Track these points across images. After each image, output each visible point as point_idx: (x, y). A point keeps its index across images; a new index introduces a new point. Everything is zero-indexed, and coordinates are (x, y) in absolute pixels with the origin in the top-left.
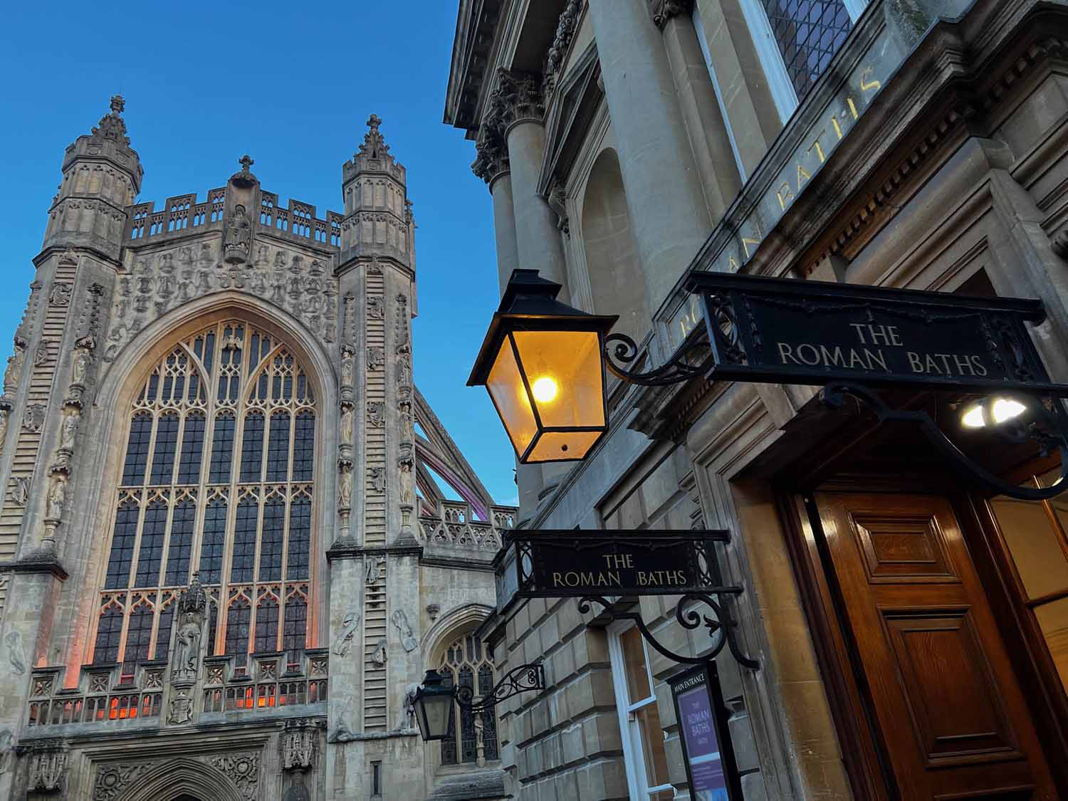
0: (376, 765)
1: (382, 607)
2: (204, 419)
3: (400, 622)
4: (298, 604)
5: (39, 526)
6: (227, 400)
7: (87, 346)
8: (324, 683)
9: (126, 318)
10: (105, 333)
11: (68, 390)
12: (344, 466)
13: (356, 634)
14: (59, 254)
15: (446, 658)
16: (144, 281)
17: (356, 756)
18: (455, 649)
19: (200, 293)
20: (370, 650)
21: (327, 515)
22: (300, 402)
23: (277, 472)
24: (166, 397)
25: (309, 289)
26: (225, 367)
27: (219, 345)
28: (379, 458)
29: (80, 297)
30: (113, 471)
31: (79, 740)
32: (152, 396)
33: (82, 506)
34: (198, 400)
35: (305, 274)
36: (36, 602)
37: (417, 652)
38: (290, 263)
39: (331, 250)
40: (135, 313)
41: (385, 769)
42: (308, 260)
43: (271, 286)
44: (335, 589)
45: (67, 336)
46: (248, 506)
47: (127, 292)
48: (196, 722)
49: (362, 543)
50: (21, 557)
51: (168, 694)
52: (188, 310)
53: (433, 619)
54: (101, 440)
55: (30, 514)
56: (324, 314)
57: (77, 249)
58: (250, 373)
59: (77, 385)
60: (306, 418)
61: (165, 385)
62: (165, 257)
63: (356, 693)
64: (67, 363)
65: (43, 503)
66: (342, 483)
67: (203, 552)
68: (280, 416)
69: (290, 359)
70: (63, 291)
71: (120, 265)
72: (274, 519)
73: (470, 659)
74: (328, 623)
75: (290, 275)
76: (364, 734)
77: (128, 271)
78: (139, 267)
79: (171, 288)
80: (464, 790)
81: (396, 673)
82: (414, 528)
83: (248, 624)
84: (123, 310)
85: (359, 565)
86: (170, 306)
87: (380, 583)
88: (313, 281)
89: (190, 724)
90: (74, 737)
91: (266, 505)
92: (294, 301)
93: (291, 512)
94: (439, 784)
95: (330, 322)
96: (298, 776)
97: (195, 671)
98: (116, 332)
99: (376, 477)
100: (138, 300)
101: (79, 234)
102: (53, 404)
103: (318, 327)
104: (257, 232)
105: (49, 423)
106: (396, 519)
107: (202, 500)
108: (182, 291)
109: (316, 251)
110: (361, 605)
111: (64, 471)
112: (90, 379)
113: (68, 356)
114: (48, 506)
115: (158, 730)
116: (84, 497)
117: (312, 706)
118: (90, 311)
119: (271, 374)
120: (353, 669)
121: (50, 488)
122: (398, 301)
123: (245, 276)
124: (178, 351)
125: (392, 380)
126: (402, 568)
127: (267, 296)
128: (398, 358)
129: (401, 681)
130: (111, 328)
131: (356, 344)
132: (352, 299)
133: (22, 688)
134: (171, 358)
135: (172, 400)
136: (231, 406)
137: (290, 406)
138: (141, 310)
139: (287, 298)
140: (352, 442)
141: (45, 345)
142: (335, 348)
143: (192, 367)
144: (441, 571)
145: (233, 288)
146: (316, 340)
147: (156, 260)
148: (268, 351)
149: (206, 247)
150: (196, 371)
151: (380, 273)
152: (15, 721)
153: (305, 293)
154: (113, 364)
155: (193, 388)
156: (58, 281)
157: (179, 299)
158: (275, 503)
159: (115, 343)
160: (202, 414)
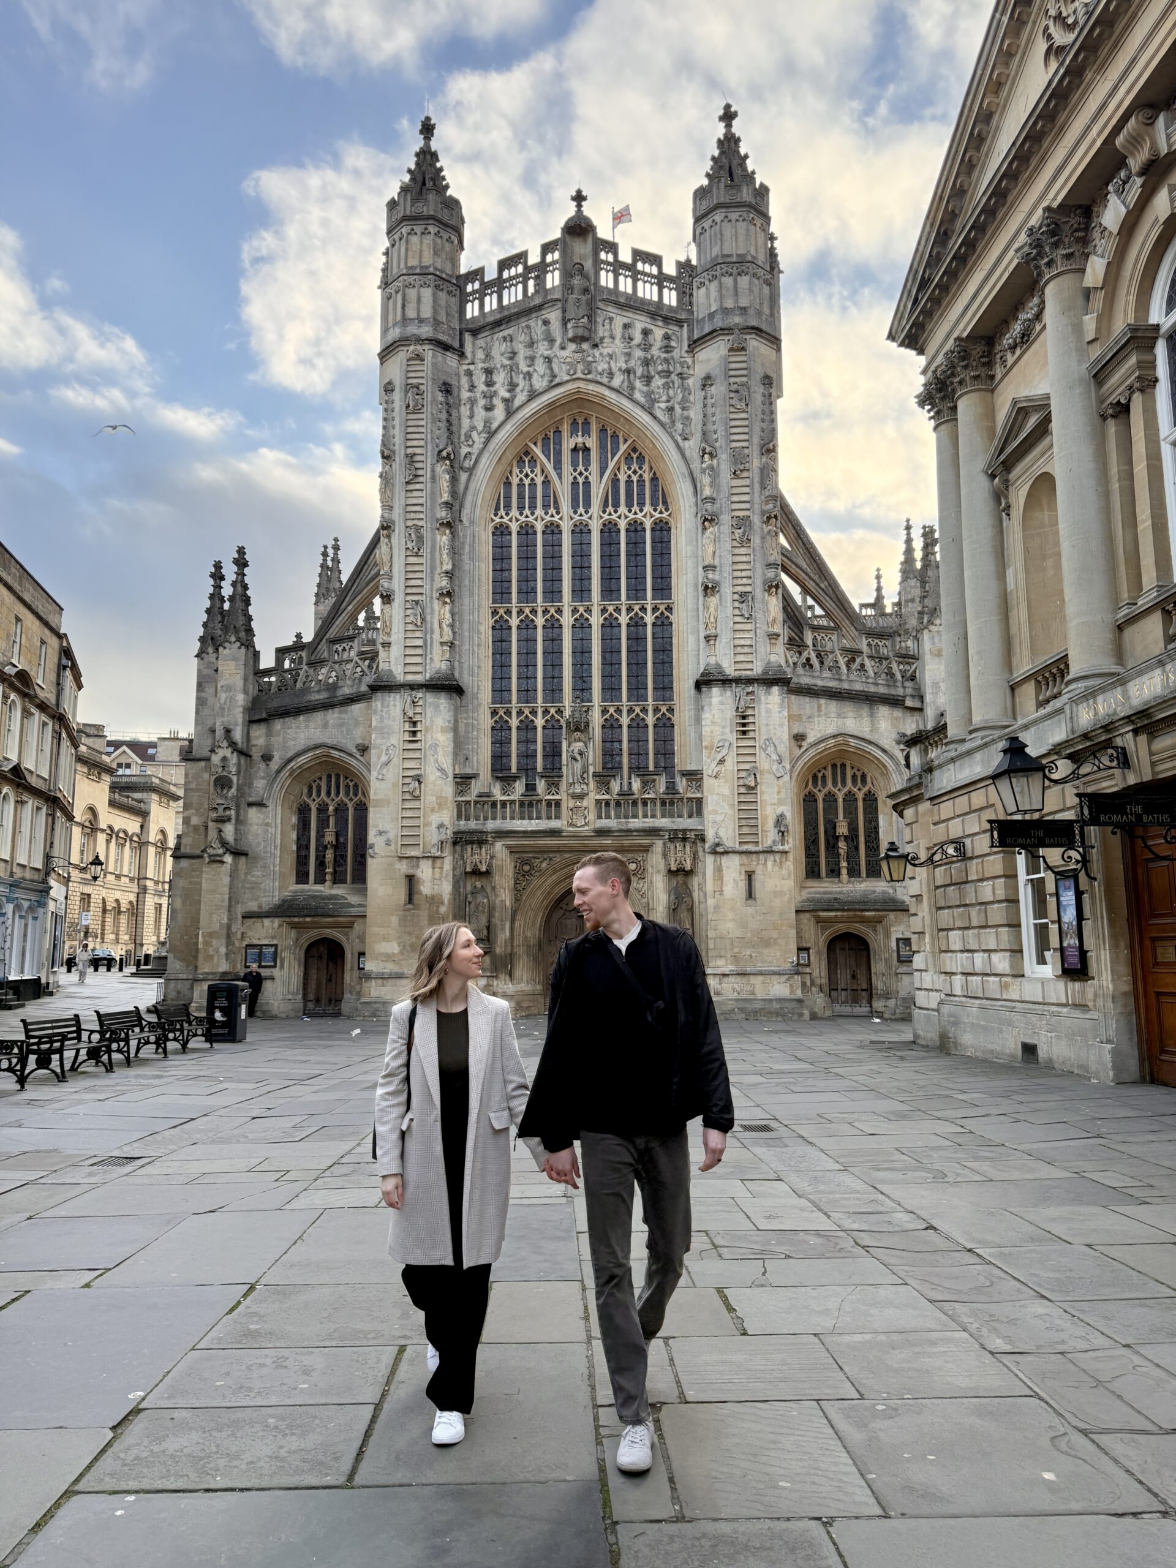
0: (750, 875)
1: (751, 735)
2: (560, 533)
3: (770, 750)
4: (665, 725)
5: (437, 648)
6: (581, 510)
7: (448, 457)
8: (699, 802)
9: (476, 418)
10: (459, 438)
11: (438, 508)
12: (709, 589)
13: (728, 761)
14: (405, 349)
15: (810, 783)
16: (489, 372)
17: (733, 867)
18: (820, 775)
19: (545, 383)
20: (743, 774)
21: (692, 639)
22: (655, 510)
23: (636, 591)
24: (521, 508)
25: (662, 371)
26: (575, 470)
27: (568, 443)
28: (745, 581)
29: (434, 400)
30: (484, 588)
31: (501, 834)
32: (508, 507)
33: (466, 626)
34: (552, 511)
35: (654, 352)
36: (448, 718)
37: (787, 778)
38: (638, 338)
39: (683, 316)
40: (483, 413)
41: (758, 878)
42: (658, 333)
43: (620, 369)
44: (706, 716)
45: (429, 447)
46: (611, 626)
47: (472, 388)
48: (592, 827)
49: (730, 670)
50: (428, 676)
51: (567, 803)
52: (535, 406)
53: (800, 747)
54: (472, 559)
55: (428, 636)
56: (679, 403)
57: (420, 341)
58: (601, 477)
59: (446, 503)
60: (662, 530)
61: (519, 494)
62: (505, 339)
63: (730, 812)
64: (434, 478)
65: (436, 626)
66: (706, 607)
67: (574, 672)
68: (635, 528)
69: (641, 459)
70: (418, 394)
71: (462, 355)
72: (636, 640)
73: (835, 784)
74: (700, 747)
75: (638, 353)
76: (738, 848)
77: (469, 361)
78: (480, 355)
79: (515, 380)
80: (829, 901)
81: (765, 797)
82: (778, 656)
83: (620, 741)
84: (472, 410)
85: (729, 693)
87: (749, 712)
88: (666, 361)
89: (586, 828)
90: (495, 832)
91: (628, 625)
92: (645, 389)
93: (653, 634)
94: (805, 894)
95: (685, 413)
96: (680, 878)
97: (587, 784)
99: (742, 602)
100: (485, 396)
101: (421, 321)
102: (429, 524)
103: (673, 422)
104: (599, 298)
105: (429, 543)
106: (763, 647)
107: (567, 620)
108: (527, 382)
109: (666, 320)
110: (731, 732)
111: (449, 594)
112: (454, 493)
113: (433, 471)
114: (441, 627)
115: (562, 831)
116: (466, 618)
117: (690, 820)
118: (444, 416)
120: (726, 791)
121: (440, 612)
122: (764, 384)
123: (590, 359)
124: (527, 454)
125: (757, 487)
126: (770, 698)
127: (617, 382)
128: (764, 459)
129: (772, 804)
130: (463, 431)
131: (717, 445)
132: (712, 385)
133: (448, 789)
134: (521, 461)
135: (527, 511)
136: (585, 517)
137: (645, 516)
138: (489, 408)
139: (638, 384)
140: (717, 563)
141: (411, 458)
142: (692, 446)
143: (543, 471)
144: (807, 699)
145: (579, 375)
146: (672, 437)
147: (497, 343)
148: (618, 449)
149: (546, 323)
150: (546, 477)
151: (743, 349)
152: (446, 816)
153: (657, 377)
154: (471, 474)
155: (545, 496)
156: (410, 381)
157: (525, 393)
158: (636, 623)
159: (469, 450)
160: (558, 526)
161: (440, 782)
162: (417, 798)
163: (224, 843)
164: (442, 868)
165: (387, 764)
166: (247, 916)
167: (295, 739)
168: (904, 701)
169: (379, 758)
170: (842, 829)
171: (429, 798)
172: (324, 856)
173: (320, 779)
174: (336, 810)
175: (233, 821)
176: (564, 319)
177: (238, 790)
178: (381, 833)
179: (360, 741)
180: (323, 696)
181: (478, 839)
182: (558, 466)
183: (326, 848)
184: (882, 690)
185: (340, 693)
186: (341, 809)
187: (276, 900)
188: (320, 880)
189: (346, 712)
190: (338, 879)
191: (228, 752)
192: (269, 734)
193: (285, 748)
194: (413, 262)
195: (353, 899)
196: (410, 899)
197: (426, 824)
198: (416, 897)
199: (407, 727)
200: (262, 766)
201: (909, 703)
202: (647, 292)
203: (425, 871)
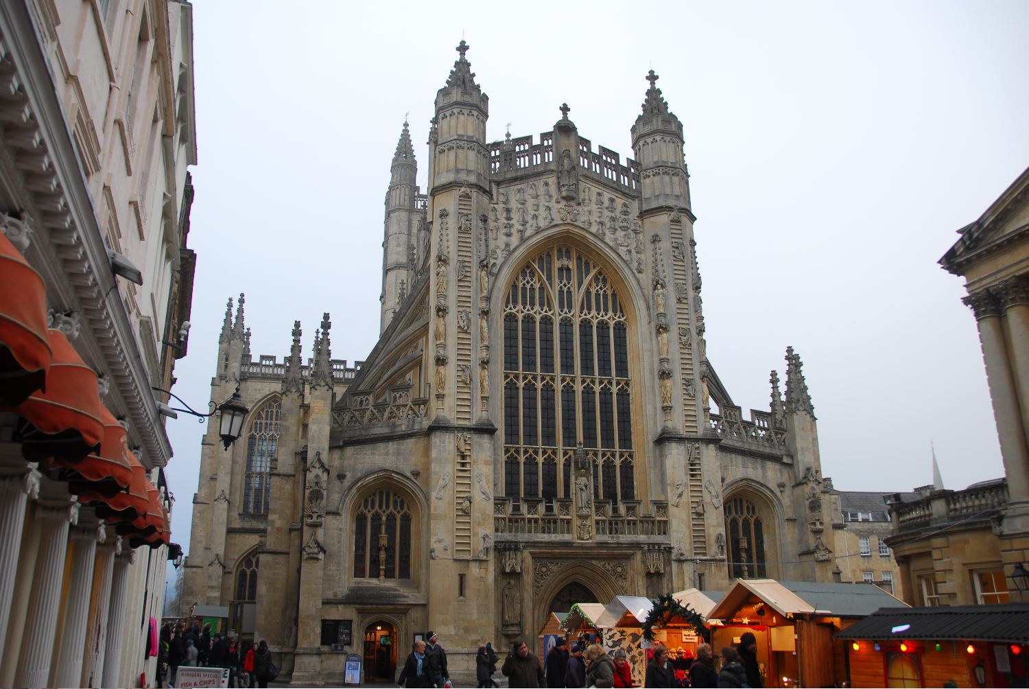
0: (700, 577)
1: (699, 477)
2: (552, 324)
3: (711, 488)
4: (627, 468)
5: (479, 401)
6: (566, 309)
7: (487, 266)
8: (665, 522)
9: (499, 240)
10: (489, 253)
11: (480, 300)
12: (665, 375)
13: (685, 495)
14: (458, 189)
16: (508, 211)
17: (689, 569)
19: (547, 223)
20: (694, 505)
21: (649, 407)
22: (615, 315)
23: (604, 369)
24: (524, 304)
25: (624, 227)
26: (561, 282)
27: (557, 264)
28: (689, 371)
29: (477, 226)
30: (501, 359)
31: (529, 544)
32: (515, 302)
33: (493, 386)
34: (546, 308)
35: (617, 214)
36: (489, 454)
37: (721, 508)
38: (607, 203)
39: (634, 194)
40: (504, 238)
41: (706, 578)
42: (619, 202)
43: (596, 221)
44: (669, 463)
45: (475, 258)
46: (588, 393)
47: (497, 220)
48: (593, 540)
49: (683, 432)
50: (474, 423)
51: (576, 522)
52: (539, 237)
53: (723, 486)
54: (496, 337)
55: (475, 391)
56: (635, 249)
57: (470, 185)
58: (579, 289)
59: (486, 297)
60: (621, 329)
61: (522, 294)
62: (518, 191)
63: (688, 532)
64: (477, 279)
65: (479, 385)
66: (662, 386)
67: (563, 423)
68: (603, 326)
69: (605, 280)
70: (467, 220)
71: (491, 197)
72: (606, 404)
74: (665, 485)
75: (607, 213)
76: (693, 557)
77: (495, 201)
78: (502, 199)
79: (526, 219)
81: (709, 521)
83: (597, 477)
84: (496, 234)
85: (683, 447)
86: (528, 233)
87: (697, 461)
88: (625, 220)
89: (590, 541)
90: (526, 542)
91: (600, 393)
92: (613, 236)
93: (617, 400)
95: (639, 256)
96: (656, 577)
97: (590, 508)
99: (689, 386)
100: (506, 227)
101: (469, 172)
102: (475, 311)
103: (632, 259)
104: (580, 174)
105: (474, 324)
106: (703, 417)
107: (558, 386)
108: (535, 221)
109: (624, 194)
110: (686, 475)
111: (488, 362)
112: (488, 290)
113: (477, 274)
114: (481, 386)
115: (574, 543)
116: (493, 379)
117: (661, 537)
118: (483, 237)
120: (684, 517)
121: (481, 375)
122: (691, 245)
123: (575, 212)
124: (528, 267)
125: (692, 309)
126: (709, 452)
127: (594, 229)
128: (694, 292)
129: (713, 526)
130: (490, 248)
131: (665, 280)
132: (660, 241)
133: (490, 507)
134: (524, 273)
135: (528, 307)
136: (569, 315)
137: (609, 319)
138: (508, 235)
139: (607, 232)
140: (669, 357)
141: (463, 265)
142: (646, 278)
143: (539, 281)
144: (724, 454)
145: (569, 221)
146: (631, 270)
147: (513, 193)
148: (589, 271)
149: (546, 184)
150: (541, 285)
151: (679, 222)
152: (489, 530)
153: (619, 229)
154: (496, 277)
155: (541, 298)
156: (461, 211)
157: (534, 228)
158: (606, 393)
159: (495, 261)
160: (551, 319)
161: (484, 502)
162: (468, 514)
163: (317, 543)
164: (486, 569)
165: (444, 487)
166: (326, 603)
167: (363, 463)
168: (782, 458)
169: (438, 482)
170: (744, 544)
171: (476, 514)
172: (378, 556)
173: (374, 494)
174: (387, 519)
175: (323, 526)
176: (559, 183)
177: (326, 501)
178: (440, 541)
179: (413, 468)
180: (386, 430)
181: (513, 547)
182: (549, 277)
183: (380, 549)
184: (768, 450)
185: (398, 429)
186: (391, 518)
187: (346, 590)
188: (375, 574)
189: (403, 444)
190: (389, 574)
191: (319, 471)
192: (342, 458)
193: (355, 469)
194: (461, 132)
195: (403, 591)
196: (461, 593)
197: (476, 534)
198: (468, 592)
199: (459, 459)
200: (337, 483)
201: (785, 460)
202: (611, 175)
203: (473, 571)
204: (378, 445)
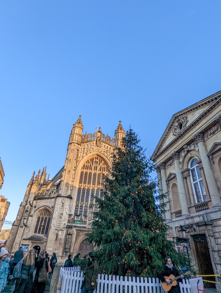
2: (91, 174)
5: (69, 190)
6: (95, 170)
7: (76, 160)
9: (81, 155)
11: (74, 168)
14: (73, 144)
16: (84, 149)
19: (92, 152)
22: (106, 172)
26: (95, 164)
27: (94, 160)
29: (76, 152)
30: (78, 181)
32: (84, 168)
34: (91, 170)
35: (108, 149)
36: (69, 203)
38: (106, 147)
39: (113, 145)
40: (83, 154)
42: (109, 147)
43: (103, 151)
45: (74, 158)
46: (98, 190)
47: (81, 150)
50: (67, 195)
51: (88, 222)
52: (90, 154)
54: (77, 176)
55: (68, 188)
57: (75, 143)
58: (99, 166)
61: (86, 167)
67: (91, 197)
68: (103, 174)
69: (105, 164)
70: (73, 150)
71: (81, 146)
75: (106, 149)
78: (83, 146)
79: (88, 150)
84: (81, 153)
88: (110, 151)
89: (90, 227)
90: (74, 226)
92: (107, 154)
98: (80, 157)
100: (83, 152)
102: (72, 170)
104: (101, 141)
105: (71, 173)
107: (91, 188)
109: (110, 145)
111: (73, 181)
112: (76, 165)
113: (74, 162)
114: (71, 187)
118: (77, 154)
119: (102, 167)
121: (71, 184)
123: (99, 149)
127: (103, 153)
130: (79, 157)
133: (67, 217)
134: (87, 162)
135: (87, 170)
136: (96, 172)
141: (70, 160)
143: (90, 164)
145: (97, 151)
147: (86, 145)
148: (102, 162)
149: (93, 143)
152: (66, 222)
154: (79, 163)
155: (90, 168)
156: (73, 148)
157: (89, 152)
159: (79, 159)
160: (91, 172)
161: (66, 215)
162: (61, 218)
163: (24, 224)
164: (63, 233)
165: (57, 211)
166: (24, 239)
167: (41, 204)
169: (56, 209)
171: (63, 218)
172: (41, 228)
173: (43, 212)
174: (45, 218)
175: (27, 219)
176: (96, 143)
177: (29, 213)
178: (53, 224)
179: (52, 206)
180: (48, 197)
181: (71, 227)
182: (92, 163)
183: (41, 226)
185: (51, 196)
187: (30, 237)
188: (39, 233)
189: (51, 200)
190: (42, 233)
191: (29, 205)
192: (36, 203)
193: (39, 206)
194: (76, 132)
195: (45, 238)
196: (56, 239)
197: (62, 223)
199: (62, 204)
200: (34, 209)
202: (108, 141)
203: (60, 233)
204: (45, 200)
